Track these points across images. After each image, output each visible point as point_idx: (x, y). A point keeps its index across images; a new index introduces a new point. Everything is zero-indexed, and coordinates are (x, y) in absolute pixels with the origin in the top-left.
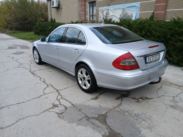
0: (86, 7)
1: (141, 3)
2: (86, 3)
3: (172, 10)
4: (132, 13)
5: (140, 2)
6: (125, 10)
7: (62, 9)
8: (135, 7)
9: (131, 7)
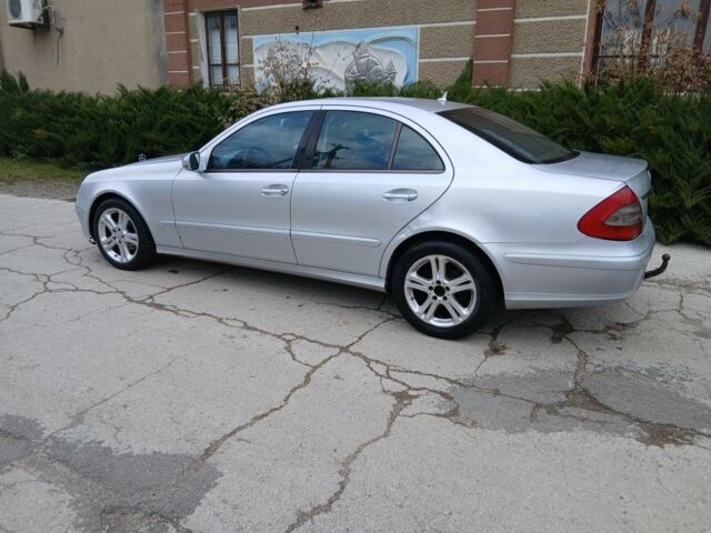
0: (191, 30)
1: (422, 29)
2: (192, 14)
3: (529, 56)
4: (391, 62)
5: (419, 26)
6: (366, 51)
7: (61, 32)
8: (404, 43)
9: (389, 43)
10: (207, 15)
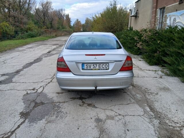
2: (158, 10)
7: (138, 17)
10: (161, 9)
